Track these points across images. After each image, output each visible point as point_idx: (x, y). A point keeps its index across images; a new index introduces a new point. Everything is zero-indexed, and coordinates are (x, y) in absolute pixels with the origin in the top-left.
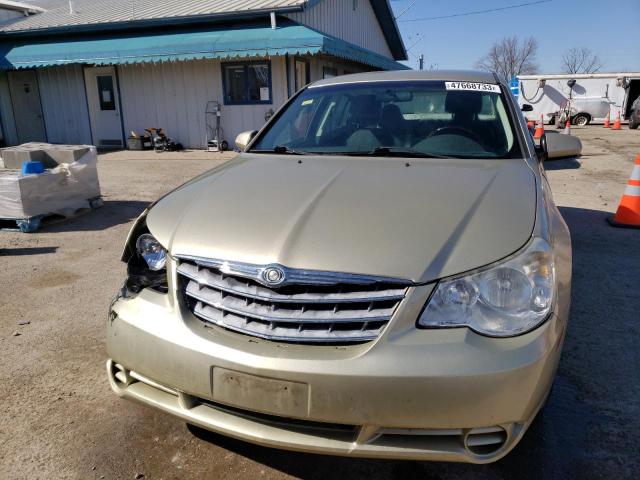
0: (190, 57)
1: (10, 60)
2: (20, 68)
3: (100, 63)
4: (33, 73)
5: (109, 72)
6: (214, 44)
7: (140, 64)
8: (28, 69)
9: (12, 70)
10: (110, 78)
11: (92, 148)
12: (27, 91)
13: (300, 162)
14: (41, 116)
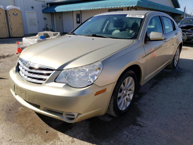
0: (98, 8)
1: (55, 10)
2: (58, 12)
3: (76, 10)
4: (61, 13)
5: (79, 13)
6: (105, 4)
7: (87, 10)
8: (59, 12)
9: (56, 13)
10: (79, 14)
11: (59, 33)
12: (60, 18)
13: (70, 37)
14: (63, 25)
